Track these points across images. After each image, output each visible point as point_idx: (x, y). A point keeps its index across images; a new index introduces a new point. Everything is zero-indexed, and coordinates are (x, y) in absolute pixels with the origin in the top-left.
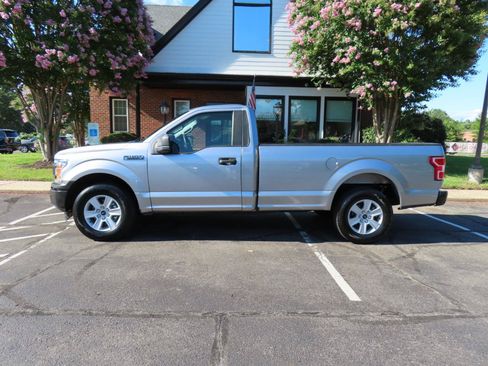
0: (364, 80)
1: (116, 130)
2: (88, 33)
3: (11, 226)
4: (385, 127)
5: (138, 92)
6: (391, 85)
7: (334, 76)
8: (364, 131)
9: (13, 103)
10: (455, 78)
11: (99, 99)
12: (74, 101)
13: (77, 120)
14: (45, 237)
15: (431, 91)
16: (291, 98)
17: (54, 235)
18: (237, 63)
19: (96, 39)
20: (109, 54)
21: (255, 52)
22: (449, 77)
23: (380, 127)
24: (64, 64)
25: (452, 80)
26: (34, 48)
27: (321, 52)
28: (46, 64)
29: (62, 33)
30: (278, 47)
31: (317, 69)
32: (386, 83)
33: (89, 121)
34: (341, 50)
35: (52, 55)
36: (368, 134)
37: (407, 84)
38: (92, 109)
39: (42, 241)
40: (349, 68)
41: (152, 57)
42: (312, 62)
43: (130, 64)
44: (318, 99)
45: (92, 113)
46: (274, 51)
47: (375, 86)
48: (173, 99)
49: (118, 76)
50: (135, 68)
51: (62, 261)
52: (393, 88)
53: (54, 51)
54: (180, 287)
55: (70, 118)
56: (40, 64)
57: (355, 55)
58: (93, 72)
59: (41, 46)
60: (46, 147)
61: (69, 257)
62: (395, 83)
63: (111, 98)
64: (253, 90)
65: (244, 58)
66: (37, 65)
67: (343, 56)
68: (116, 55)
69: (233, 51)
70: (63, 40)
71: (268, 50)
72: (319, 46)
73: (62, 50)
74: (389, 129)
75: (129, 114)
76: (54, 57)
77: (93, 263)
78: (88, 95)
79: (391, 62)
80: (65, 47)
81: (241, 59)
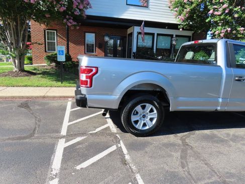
1: (48, 50)
11: (37, 30)
16: (158, 35)
18: (128, 12)
21: (139, 6)
30: (152, 4)
32: (240, 29)
38: (32, 36)
44: (172, 36)
45: (32, 39)
46: (150, 6)
48: (85, 32)
60: (16, 61)
65: (132, 9)
69: (127, 4)
71: (146, 5)
75: (57, 40)
79: (244, 16)
81: (130, 10)
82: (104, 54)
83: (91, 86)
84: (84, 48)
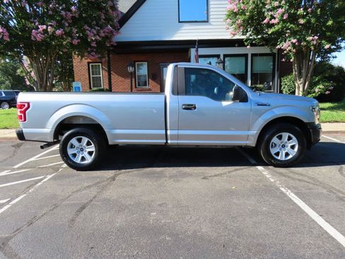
0: (289, 37)
1: (94, 86)
2: (70, 11)
3: (14, 170)
4: (304, 74)
5: (109, 57)
6: (313, 40)
7: (259, 37)
8: (282, 79)
9: (19, 71)
11: (80, 64)
12: (62, 67)
13: (65, 81)
14: (42, 179)
15: (342, 44)
16: (225, 56)
17: (49, 177)
18: (183, 31)
19: (77, 15)
20: (86, 27)
21: (196, 22)
23: (300, 75)
24: (53, 37)
26: (29, 25)
27: (251, 18)
28: (39, 37)
29: (50, 12)
30: (213, 17)
31: (247, 31)
32: (309, 38)
33: (74, 81)
34: (270, 13)
35: (44, 30)
36: (286, 81)
37: (326, 38)
38: (75, 73)
39: (39, 184)
40: (277, 28)
41: (119, 29)
42: (245, 25)
43: (103, 35)
44: (246, 56)
45: (75, 75)
46: (211, 20)
47: (299, 41)
48: (135, 62)
49: (94, 44)
50: (107, 38)
51: (56, 206)
52: (315, 42)
53: (45, 27)
54: (169, 235)
55: (60, 80)
56: (35, 37)
57: (282, 16)
58: (75, 42)
59: (35, 23)
61: (63, 200)
62: (316, 37)
63: (89, 63)
64: (197, 51)
65: (187, 26)
66: (33, 38)
67: (273, 17)
68: (92, 27)
69: (179, 22)
70: (51, 18)
71: (206, 20)
72: (251, 12)
73: (51, 25)
74: (307, 76)
75: (103, 74)
76: (45, 31)
77: (83, 208)
78: (72, 62)
79: (313, 20)
80: (53, 23)
81: (184, 28)
82: (159, 86)
83: (25, 120)
84: (134, 81)
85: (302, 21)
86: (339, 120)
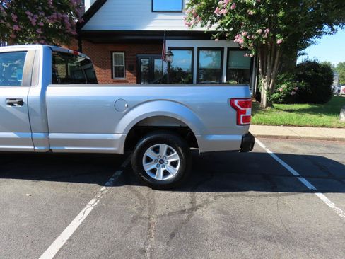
4: (268, 72)
5: (80, 46)
6: (263, 33)
10: (335, 27)
15: (312, 40)
18: (155, 21)
20: (28, 13)
21: (170, 12)
22: (331, 26)
25: (333, 30)
32: (259, 31)
37: (280, 31)
40: (227, 18)
44: (222, 49)
52: (266, 36)
57: (231, 6)
62: (268, 30)
65: (161, 16)
67: (222, 7)
68: (34, 14)
69: (153, 11)
71: (180, 9)
74: (271, 74)
81: (158, 18)
82: (136, 78)
84: (110, 72)
85: (251, 12)
86: (295, 123)
